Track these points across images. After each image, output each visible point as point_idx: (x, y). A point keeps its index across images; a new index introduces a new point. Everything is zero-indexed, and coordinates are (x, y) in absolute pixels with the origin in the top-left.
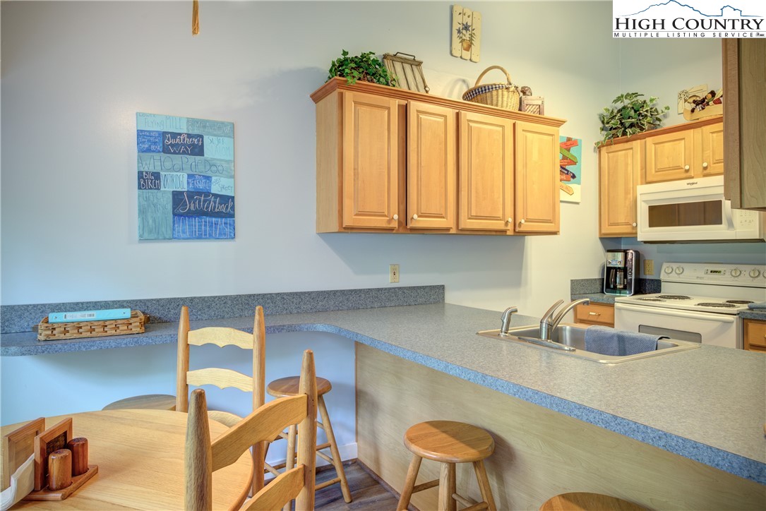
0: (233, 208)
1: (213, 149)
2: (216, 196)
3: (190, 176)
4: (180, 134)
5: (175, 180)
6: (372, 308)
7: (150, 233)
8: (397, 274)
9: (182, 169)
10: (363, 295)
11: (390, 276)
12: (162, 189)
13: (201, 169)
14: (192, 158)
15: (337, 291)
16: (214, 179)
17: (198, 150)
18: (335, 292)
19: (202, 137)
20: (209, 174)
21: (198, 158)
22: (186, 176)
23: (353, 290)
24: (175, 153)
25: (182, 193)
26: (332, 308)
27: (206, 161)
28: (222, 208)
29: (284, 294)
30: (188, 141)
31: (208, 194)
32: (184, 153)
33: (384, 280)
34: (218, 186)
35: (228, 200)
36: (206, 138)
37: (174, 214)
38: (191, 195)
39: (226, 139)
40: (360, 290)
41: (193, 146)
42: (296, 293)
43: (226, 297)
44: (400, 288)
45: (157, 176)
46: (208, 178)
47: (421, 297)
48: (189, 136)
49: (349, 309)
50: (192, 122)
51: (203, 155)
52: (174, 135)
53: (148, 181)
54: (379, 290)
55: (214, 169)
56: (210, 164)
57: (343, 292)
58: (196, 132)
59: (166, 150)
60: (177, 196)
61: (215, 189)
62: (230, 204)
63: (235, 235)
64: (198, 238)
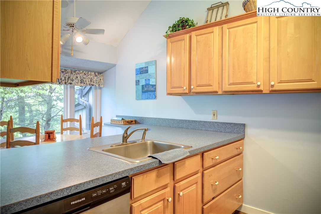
0: (155, 89)
1: (151, 70)
2: (151, 85)
3: (145, 80)
4: (143, 68)
5: (143, 82)
6: (201, 130)
7: (138, 98)
8: (216, 115)
9: (144, 78)
10: (197, 124)
11: (212, 116)
12: (140, 85)
13: (148, 77)
14: (146, 74)
15: (187, 120)
16: (150, 79)
17: (147, 71)
18: (186, 121)
19: (148, 67)
23: (193, 121)
24: (142, 74)
25: (143, 85)
26: (185, 127)
27: (149, 74)
28: (152, 89)
29: (169, 119)
30: (145, 69)
31: (149, 84)
32: (144, 73)
33: (209, 118)
34: (152, 82)
35: (154, 86)
36: (149, 67)
37: (142, 92)
38: (145, 86)
39: (154, 66)
40: (196, 121)
41: (146, 70)
42: (172, 119)
44: (216, 122)
45: (139, 81)
46: (149, 80)
47: (228, 129)
48: (145, 67)
49: (191, 129)
50: (146, 63)
52: (142, 68)
53: (137, 82)
54: (205, 122)
55: (150, 76)
57: (189, 121)
58: (147, 66)
59: (141, 73)
62: (154, 87)
63: (155, 97)
64: (147, 99)
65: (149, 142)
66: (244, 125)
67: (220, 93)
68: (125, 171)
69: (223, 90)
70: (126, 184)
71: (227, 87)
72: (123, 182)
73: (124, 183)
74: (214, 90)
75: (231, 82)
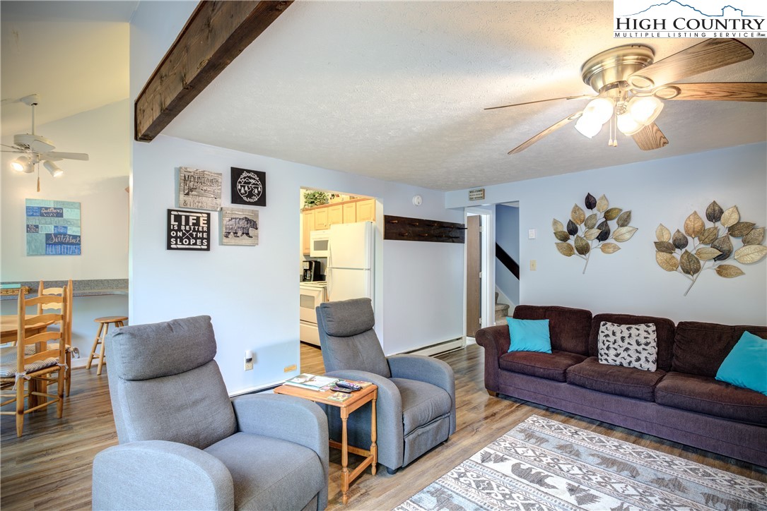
0: (80, 241)
1: (67, 214)
2: (70, 235)
3: (55, 227)
4: (50, 208)
5: (48, 227)
7: (33, 253)
9: (51, 224)
12: (40, 232)
13: (62, 223)
14: (56, 219)
16: (69, 228)
17: (60, 215)
19: (62, 209)
20: (66, 225)
21: (60, 218)
22: (53, 227)
24: (47, 216)
25: (51, 234)
27: (65, 220)
28: (74, 241)
30: (54, 211)
31: (65, 234)
32: (52, 216)
34: (72, 231)
35: (77, 237)
36: (64, 210)
37: (47, 244)
38: (56, 235)
39: (76, 210)
41: (58, 213)
45: (37, 227)
46: (66, 228)
48: (55, 209)
50: (56, 202)
51: (62, 217)
52: (46, 209)
53: (32, 229)
55: (69, 223)
56: (67, 221)
58: (59, 207)
59: (42, 215)
60: (48, 236)
61: (68, 233)
62: (78, 239)
63: (79, 253)
64: (61, 254)
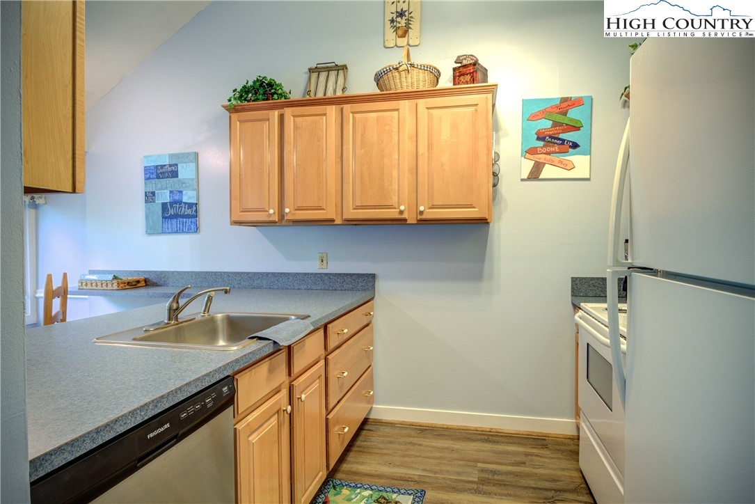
0: (196, 211)
1: (185, 172)
2: (185, 203)
3: (171, 192)
4: (165, 165)
5: (164, 197)
6: (299, 289)
7: (151, 231)
8: (325, 262)
9: (166, 188)
10: (291, 278)
11: (318, 262)
12: (157, 202)
13: (177, 187)
14: (172, 180)
15: (269, 273)
16: (184, 192)
17: (174, 174)
18: (267, 274)
19: (177, 165)
20: (181, 190)
21: (175, 179)
22: (169, 192)
23: (282, 273)
24: (163, 178)
25: (166, 203)
26: (265, 286)
27: (179, 180)
28: (189, 212)
29: (229, 272)
30: (170, 169)
31: (180, 202)
32: (167, 177)
33: (313, 267)
34: (188, 197)
35: (193, 206)
36: (179, 165)
37: (163, 218)
38: (172, 204)
39: (191, 164)
40: (289, 274)
41: (172, 171)
42: (238, 273)
43: (192, 272)
44: (326, 274)
45: (153, 193)
46: (181, 192)
47: (347, 284)
48: (170, 166)
49: (278, 288)
50: (171, 156)
51: (177, 177)
52: (162, 166)
53: (150, 197)
54: (305, 274)
55: (184, 185)
56: (182, 182)
57: (274, 274)
58: (174, 162)
59: (158, 177)
60: (164, 205)
61: (185, 199)
62: (194, 208)
63: (197, 230)
64: (177, 232)
65: (219, 316)
66: (373, 276)
67: (338, 221)
68: (228, 364)
69: (344, 217)
70: (229, 389)
71: (351, 213)
72: (224, 387)
73: (226, 388)
74: (329, 217)
75: (358, 203)
